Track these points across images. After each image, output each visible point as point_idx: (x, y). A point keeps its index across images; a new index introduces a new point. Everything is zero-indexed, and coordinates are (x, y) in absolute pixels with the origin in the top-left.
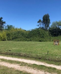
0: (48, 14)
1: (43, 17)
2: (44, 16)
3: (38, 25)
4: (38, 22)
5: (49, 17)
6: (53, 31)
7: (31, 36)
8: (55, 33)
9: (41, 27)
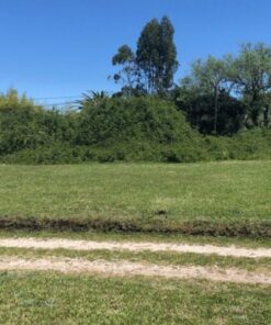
0: (165, 18)
1: (143, 35)
2: (146, 28)
3: (117, 77)
4: (118, 59)
5: (172, 32)
6: (198, 109)
7: (102, 133)
8: (205, 118)
9: (134, 86)
